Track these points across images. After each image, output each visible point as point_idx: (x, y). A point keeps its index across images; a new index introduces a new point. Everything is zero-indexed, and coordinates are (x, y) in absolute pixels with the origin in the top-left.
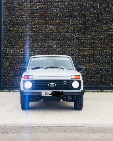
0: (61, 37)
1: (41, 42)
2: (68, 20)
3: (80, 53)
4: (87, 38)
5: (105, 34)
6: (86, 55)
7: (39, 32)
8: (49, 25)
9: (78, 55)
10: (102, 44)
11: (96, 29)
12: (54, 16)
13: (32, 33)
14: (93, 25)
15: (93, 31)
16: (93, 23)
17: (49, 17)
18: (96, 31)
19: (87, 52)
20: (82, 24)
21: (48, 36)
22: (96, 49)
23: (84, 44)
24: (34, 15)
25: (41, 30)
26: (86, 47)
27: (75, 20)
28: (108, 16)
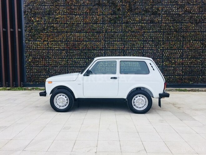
0: (88, 30)
1: (67, 35)
2: (97, 9)
3: (110, 47)
4: (117, 30)
5: (137, 26)
6: (116, 50)
7: (65, 24)
8: (76, 15)
9: (107, 50)
10: (133, 37)
11: (127, 21)
12: (81, 5)
13: (56, 24)
14: (124, 15)
15: (124, 23)
16: (124, 12)
17: (74, 6)
18: (127, 23)
19: (117, 46)
20: (111, 14)
21: (75, 28)
22: (126, 43)
23: (114, 37)
24: (58, 3)
25: (66, 21)
26: (115, 41)
27: (105, 10)
28: (141, 5)
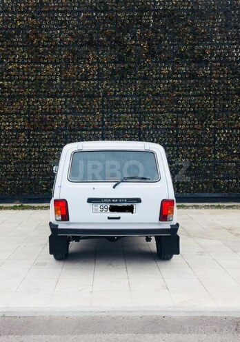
0: (70, 92)
1: (29, 101)
2: (87, 52)
3: (112, 125)
4: (126, 92)
5: (164, 84)
6: (124, 129)
7: (25, 80)
8: (46, 64)
9: (108, 130)
10: (157, 105)
11: (145, 74)
12: (56, 44)
13: (7, 81)
14: (139, 64)
15: (140, 78)
16: (140, 58)
17: (44, 46)
18: (145, 78)
19: (126, 123)
20: (115, 62)
21: (44, 88)
22: (144, 117)
23: (120, 105)
24: (12, 41)
25: (28, 76)
26: (123, 113)
27: (102, 53)
28: (171, 45)
